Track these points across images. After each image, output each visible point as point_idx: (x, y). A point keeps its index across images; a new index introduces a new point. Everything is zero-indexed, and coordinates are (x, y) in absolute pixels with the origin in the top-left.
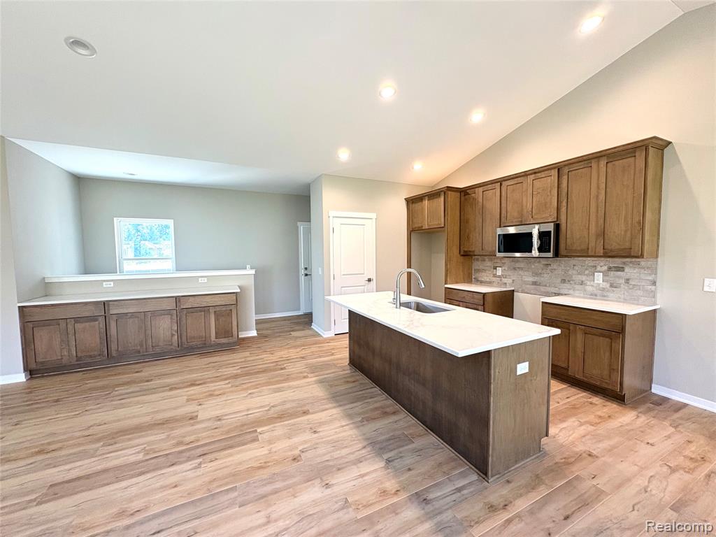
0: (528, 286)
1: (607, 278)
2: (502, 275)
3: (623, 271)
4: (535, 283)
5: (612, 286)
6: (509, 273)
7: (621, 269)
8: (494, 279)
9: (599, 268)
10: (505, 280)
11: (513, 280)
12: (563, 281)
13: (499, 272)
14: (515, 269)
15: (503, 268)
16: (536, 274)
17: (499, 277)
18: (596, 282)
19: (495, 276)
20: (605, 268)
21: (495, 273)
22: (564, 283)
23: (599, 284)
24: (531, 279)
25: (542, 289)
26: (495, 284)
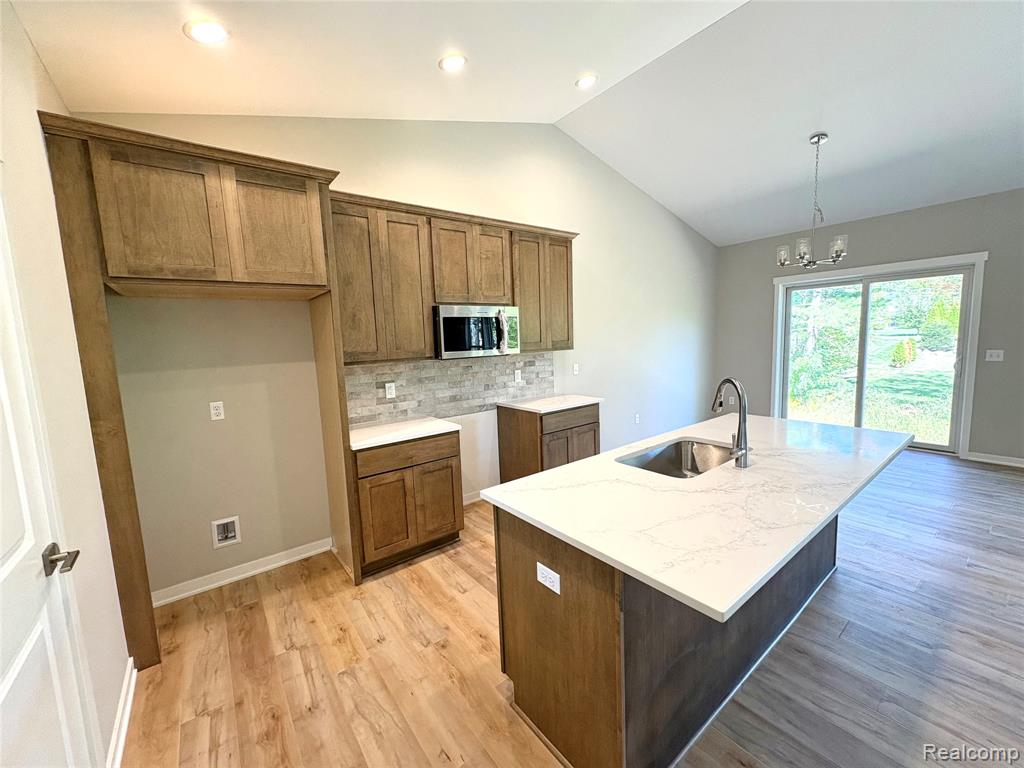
0: (444, 406)
1: (524, 375)
2: (397, 397)
3: (534, 365)
4: (454, 399)
5: (527, 383)
6: (412, 390)
7: (532, 363)
8: (381, 408)
9: (518, 365)
10: (403, 405)
11: (419, 402)
12: (487, 387)
13: (391, 391)
14: (420, 381)
15: (399, 383)
16: (455, 384)
17: (392, 401)
18: (517, 381)
19: (382, 401)
20: (522, 363)
21: (381, 395)
22: (488, 389)
23: (518, 383)
24: (448, 393)
25: (465, 404)
26: (383, 418)
